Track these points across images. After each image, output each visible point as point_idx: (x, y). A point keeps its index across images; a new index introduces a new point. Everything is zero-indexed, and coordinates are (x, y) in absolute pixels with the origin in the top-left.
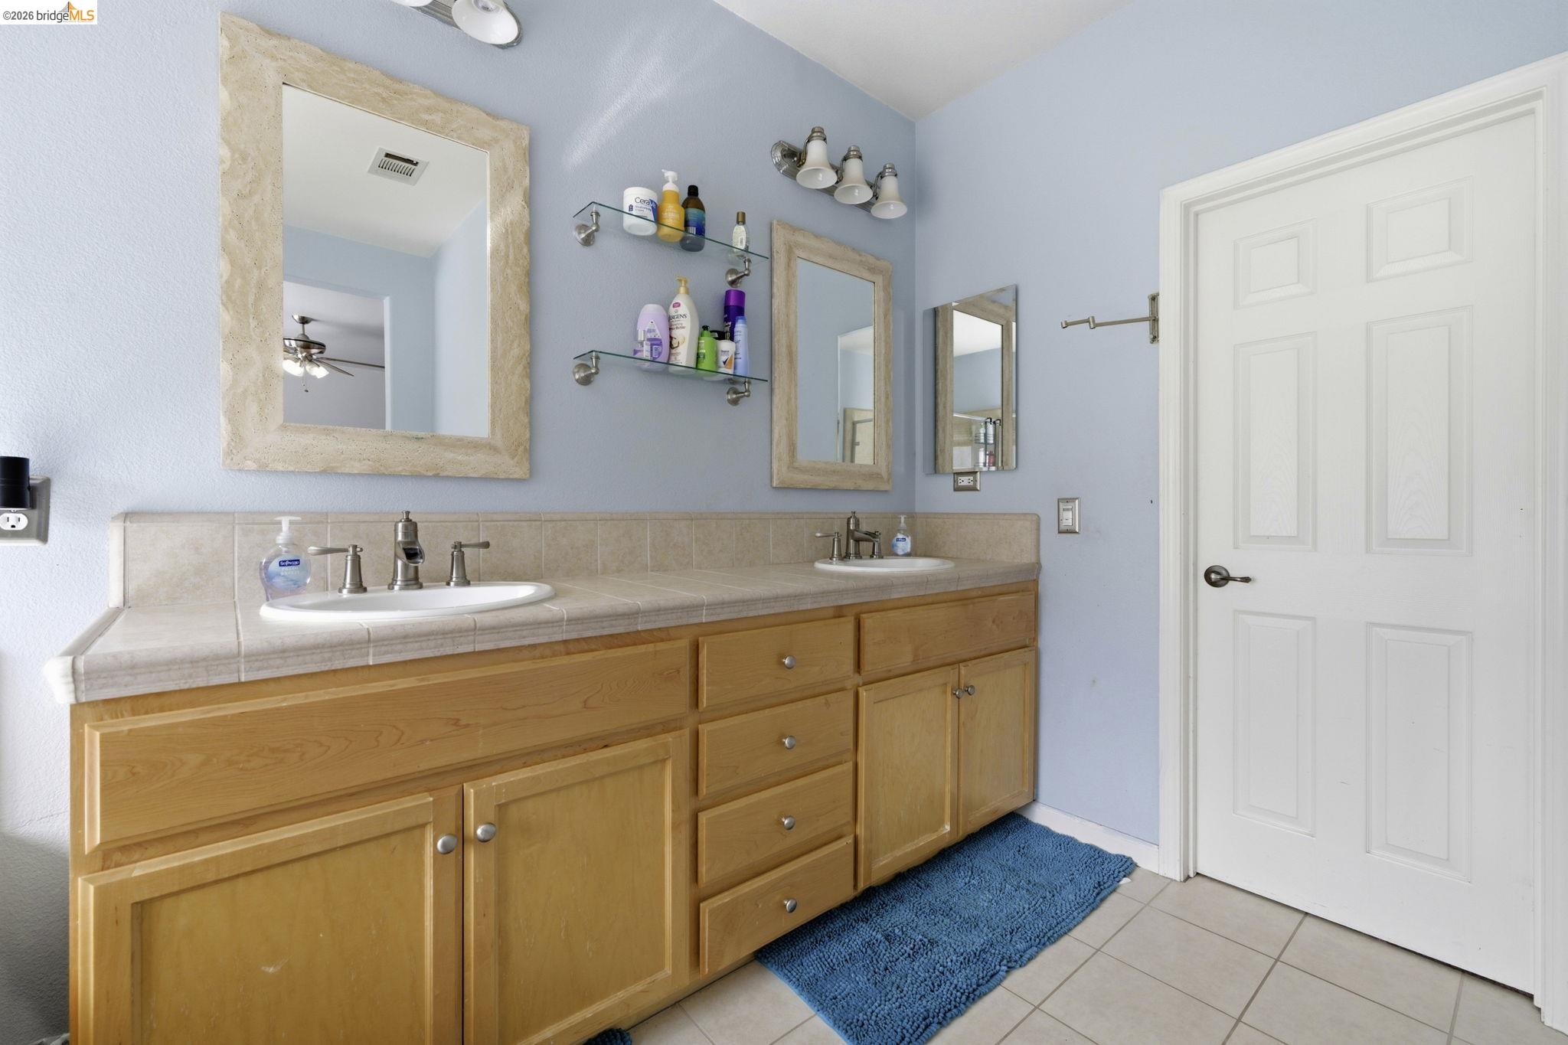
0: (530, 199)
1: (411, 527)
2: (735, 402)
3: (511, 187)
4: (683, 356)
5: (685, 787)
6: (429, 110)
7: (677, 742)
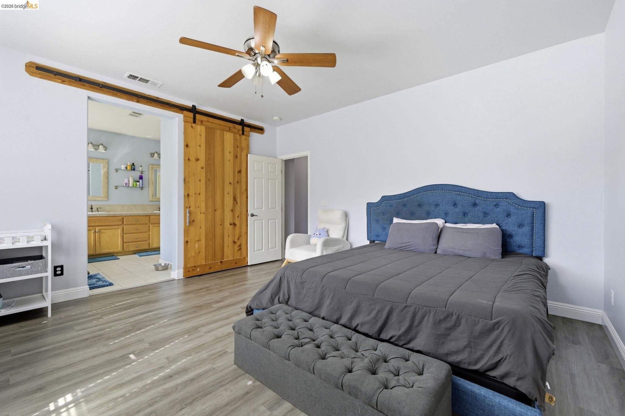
0: (108, 168)
1: (92, 206)
2: (142, 190)
3: (105, 167)
4: (131, 185)
5: (121, 232)
6: (94, 161)
7: (121, 227)
